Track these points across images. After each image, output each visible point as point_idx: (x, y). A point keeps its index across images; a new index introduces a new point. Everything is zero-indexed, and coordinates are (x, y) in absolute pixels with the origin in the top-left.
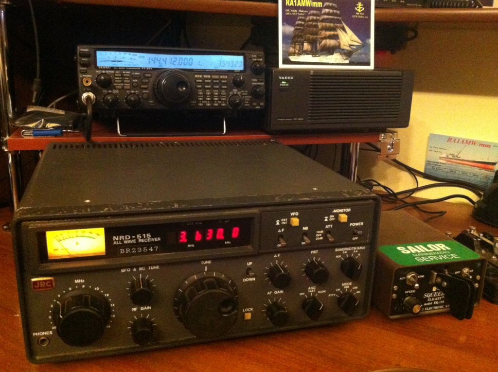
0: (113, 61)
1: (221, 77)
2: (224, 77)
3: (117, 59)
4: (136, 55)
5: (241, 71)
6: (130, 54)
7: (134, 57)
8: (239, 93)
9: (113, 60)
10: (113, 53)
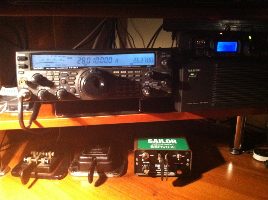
0: (45, 63)
1: (135, 72)
2: (138, 72)
3: (49, 61)
4: (65, 57)
5: (152, 66)
6: (60, 56)
7: (63, 58)
8: (150, 84)
9: (46, 61)
10: (46, 56)
